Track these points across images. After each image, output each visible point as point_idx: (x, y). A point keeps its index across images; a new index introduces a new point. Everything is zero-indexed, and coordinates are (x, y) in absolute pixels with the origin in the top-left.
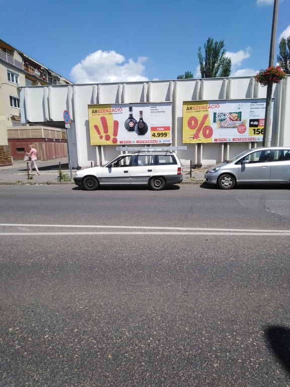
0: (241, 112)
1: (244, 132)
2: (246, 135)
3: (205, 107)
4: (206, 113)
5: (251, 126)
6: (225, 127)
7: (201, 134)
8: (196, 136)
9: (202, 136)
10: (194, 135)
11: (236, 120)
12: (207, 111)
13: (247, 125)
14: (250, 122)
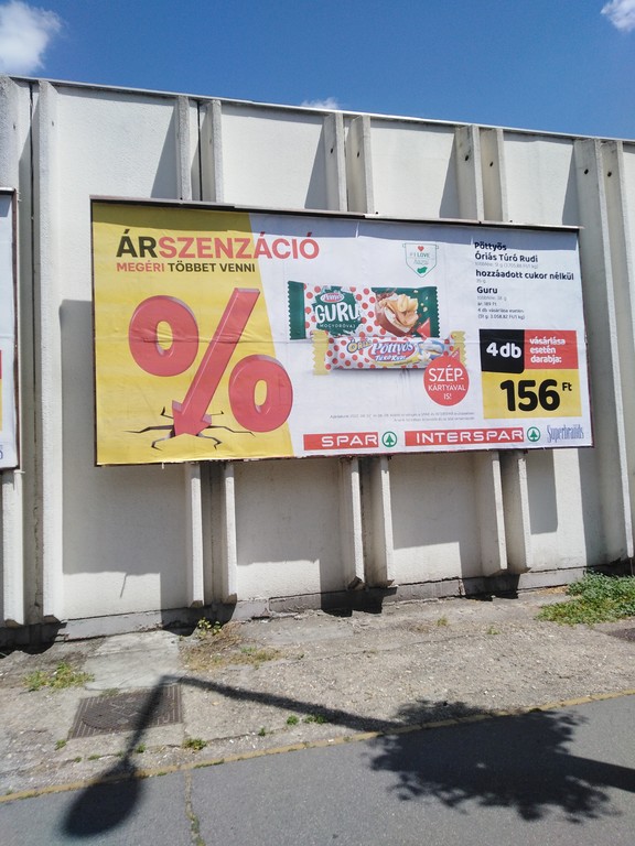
0: (432, 291)
1: (458, 397)
2: (469, 415)
3: (236, 247)
4: (241, 281)
5: (489, 364)
6: (360, 369)
7: (220, 406)
8: (188, 419)
9: (229, 419)
10: (177, 413)
11: (415, 332)
12: (251, 268)
13: (472, 359)
14: (484, 346)
